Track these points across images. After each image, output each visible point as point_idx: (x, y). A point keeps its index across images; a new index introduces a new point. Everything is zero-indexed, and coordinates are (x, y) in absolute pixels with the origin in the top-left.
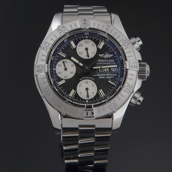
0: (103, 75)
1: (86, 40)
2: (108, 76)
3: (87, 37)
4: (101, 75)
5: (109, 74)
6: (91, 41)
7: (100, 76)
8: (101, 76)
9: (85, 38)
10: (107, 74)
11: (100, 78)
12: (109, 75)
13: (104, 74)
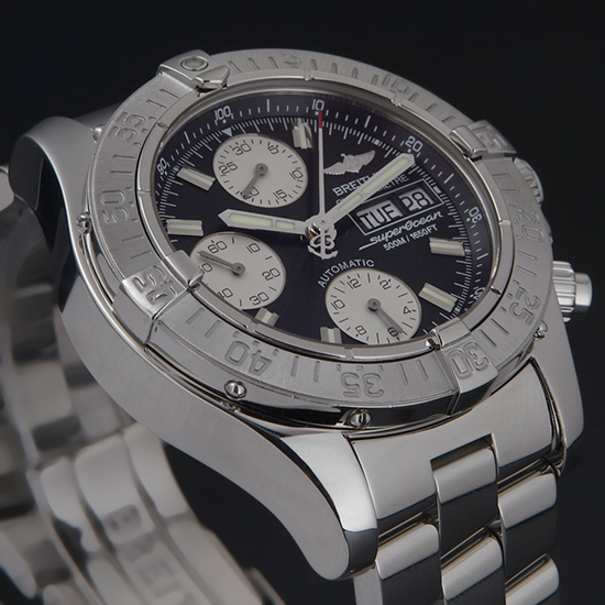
0: (393, 233)
1: (231, 143)
2: (414, 230)
3: (228, 132)
4: (386, 237)
5: (413, 219)
6: (256, 138)
7: (384, 242)
8: (390, 240)
9: (225, 138)
10: (403, 223)
11: (388, 247)
12: (413, 224)
13: (392, 228)
